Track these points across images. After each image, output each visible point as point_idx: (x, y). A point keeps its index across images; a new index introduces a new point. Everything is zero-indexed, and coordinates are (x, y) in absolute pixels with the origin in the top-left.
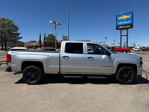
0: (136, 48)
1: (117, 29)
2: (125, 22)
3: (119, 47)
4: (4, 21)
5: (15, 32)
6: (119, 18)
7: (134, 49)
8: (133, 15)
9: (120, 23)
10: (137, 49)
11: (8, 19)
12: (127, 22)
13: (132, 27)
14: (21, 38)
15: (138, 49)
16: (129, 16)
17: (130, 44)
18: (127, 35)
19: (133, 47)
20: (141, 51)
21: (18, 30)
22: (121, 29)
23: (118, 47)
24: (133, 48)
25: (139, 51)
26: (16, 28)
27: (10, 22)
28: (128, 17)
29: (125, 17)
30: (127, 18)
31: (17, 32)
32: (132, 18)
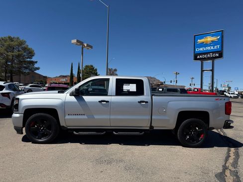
0: (230, 93)
1: (196, 58)
2: (208, 48)
3: (198, 89)
4: (12, 41)
5: (29, 60)
6: (199, 40)
7: (227, 94)
8: (222, 37)
9: (201, 49)
10: (232, 95)
11: (18, 38)
12: (212, 48)
13: (221, 56)
14: (38, 69)
15: (234, 94)
16: (216, 38)
17: (221, 85)
18: (212, 70)
19: (225, 91)
20: (239, 98)
21: (33, 56)
22: (202, 60)
23: (196, 90)
24: (225, 93)
25: (235, 97)
26: (31, 54)
27: (22, 43)
28: (214, 39)
29: (209, 39)
30: (212, 41)
31: (32, 60)
32: (222, 42)
